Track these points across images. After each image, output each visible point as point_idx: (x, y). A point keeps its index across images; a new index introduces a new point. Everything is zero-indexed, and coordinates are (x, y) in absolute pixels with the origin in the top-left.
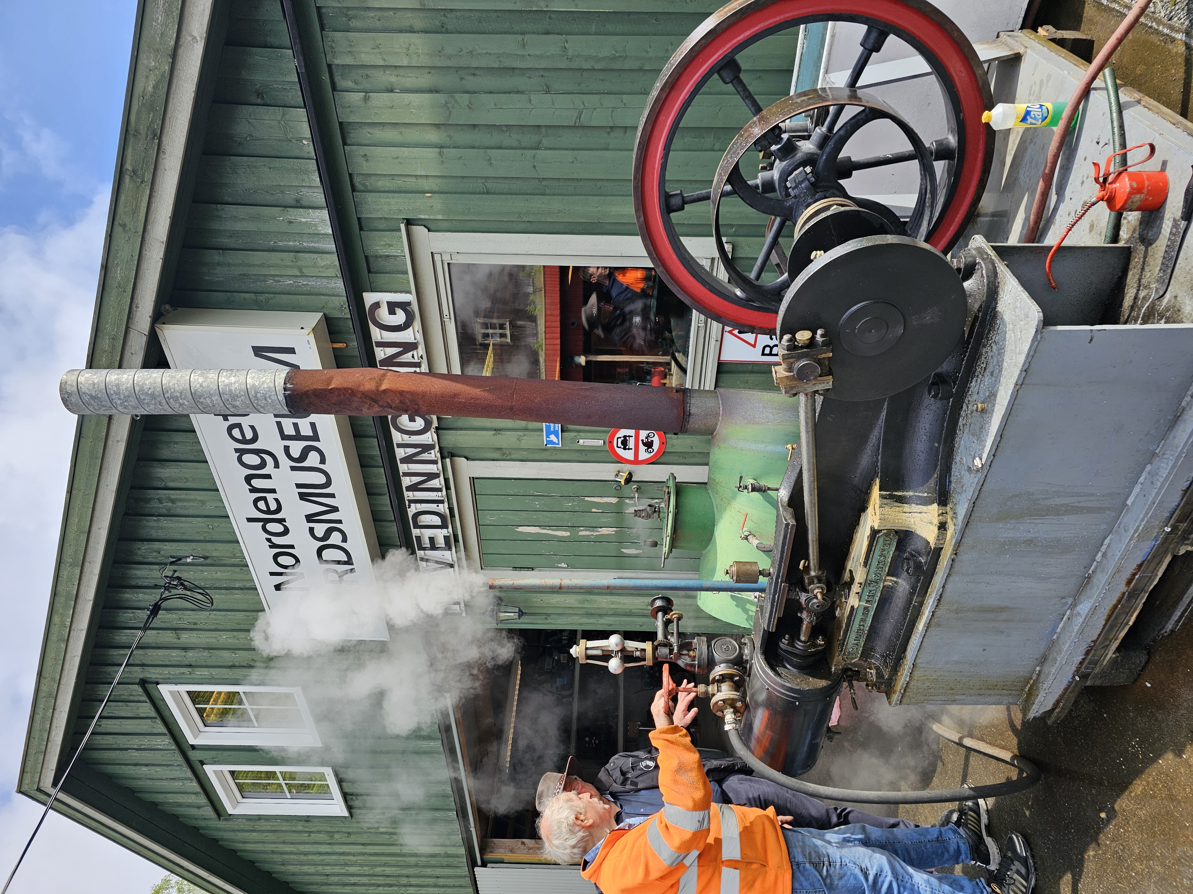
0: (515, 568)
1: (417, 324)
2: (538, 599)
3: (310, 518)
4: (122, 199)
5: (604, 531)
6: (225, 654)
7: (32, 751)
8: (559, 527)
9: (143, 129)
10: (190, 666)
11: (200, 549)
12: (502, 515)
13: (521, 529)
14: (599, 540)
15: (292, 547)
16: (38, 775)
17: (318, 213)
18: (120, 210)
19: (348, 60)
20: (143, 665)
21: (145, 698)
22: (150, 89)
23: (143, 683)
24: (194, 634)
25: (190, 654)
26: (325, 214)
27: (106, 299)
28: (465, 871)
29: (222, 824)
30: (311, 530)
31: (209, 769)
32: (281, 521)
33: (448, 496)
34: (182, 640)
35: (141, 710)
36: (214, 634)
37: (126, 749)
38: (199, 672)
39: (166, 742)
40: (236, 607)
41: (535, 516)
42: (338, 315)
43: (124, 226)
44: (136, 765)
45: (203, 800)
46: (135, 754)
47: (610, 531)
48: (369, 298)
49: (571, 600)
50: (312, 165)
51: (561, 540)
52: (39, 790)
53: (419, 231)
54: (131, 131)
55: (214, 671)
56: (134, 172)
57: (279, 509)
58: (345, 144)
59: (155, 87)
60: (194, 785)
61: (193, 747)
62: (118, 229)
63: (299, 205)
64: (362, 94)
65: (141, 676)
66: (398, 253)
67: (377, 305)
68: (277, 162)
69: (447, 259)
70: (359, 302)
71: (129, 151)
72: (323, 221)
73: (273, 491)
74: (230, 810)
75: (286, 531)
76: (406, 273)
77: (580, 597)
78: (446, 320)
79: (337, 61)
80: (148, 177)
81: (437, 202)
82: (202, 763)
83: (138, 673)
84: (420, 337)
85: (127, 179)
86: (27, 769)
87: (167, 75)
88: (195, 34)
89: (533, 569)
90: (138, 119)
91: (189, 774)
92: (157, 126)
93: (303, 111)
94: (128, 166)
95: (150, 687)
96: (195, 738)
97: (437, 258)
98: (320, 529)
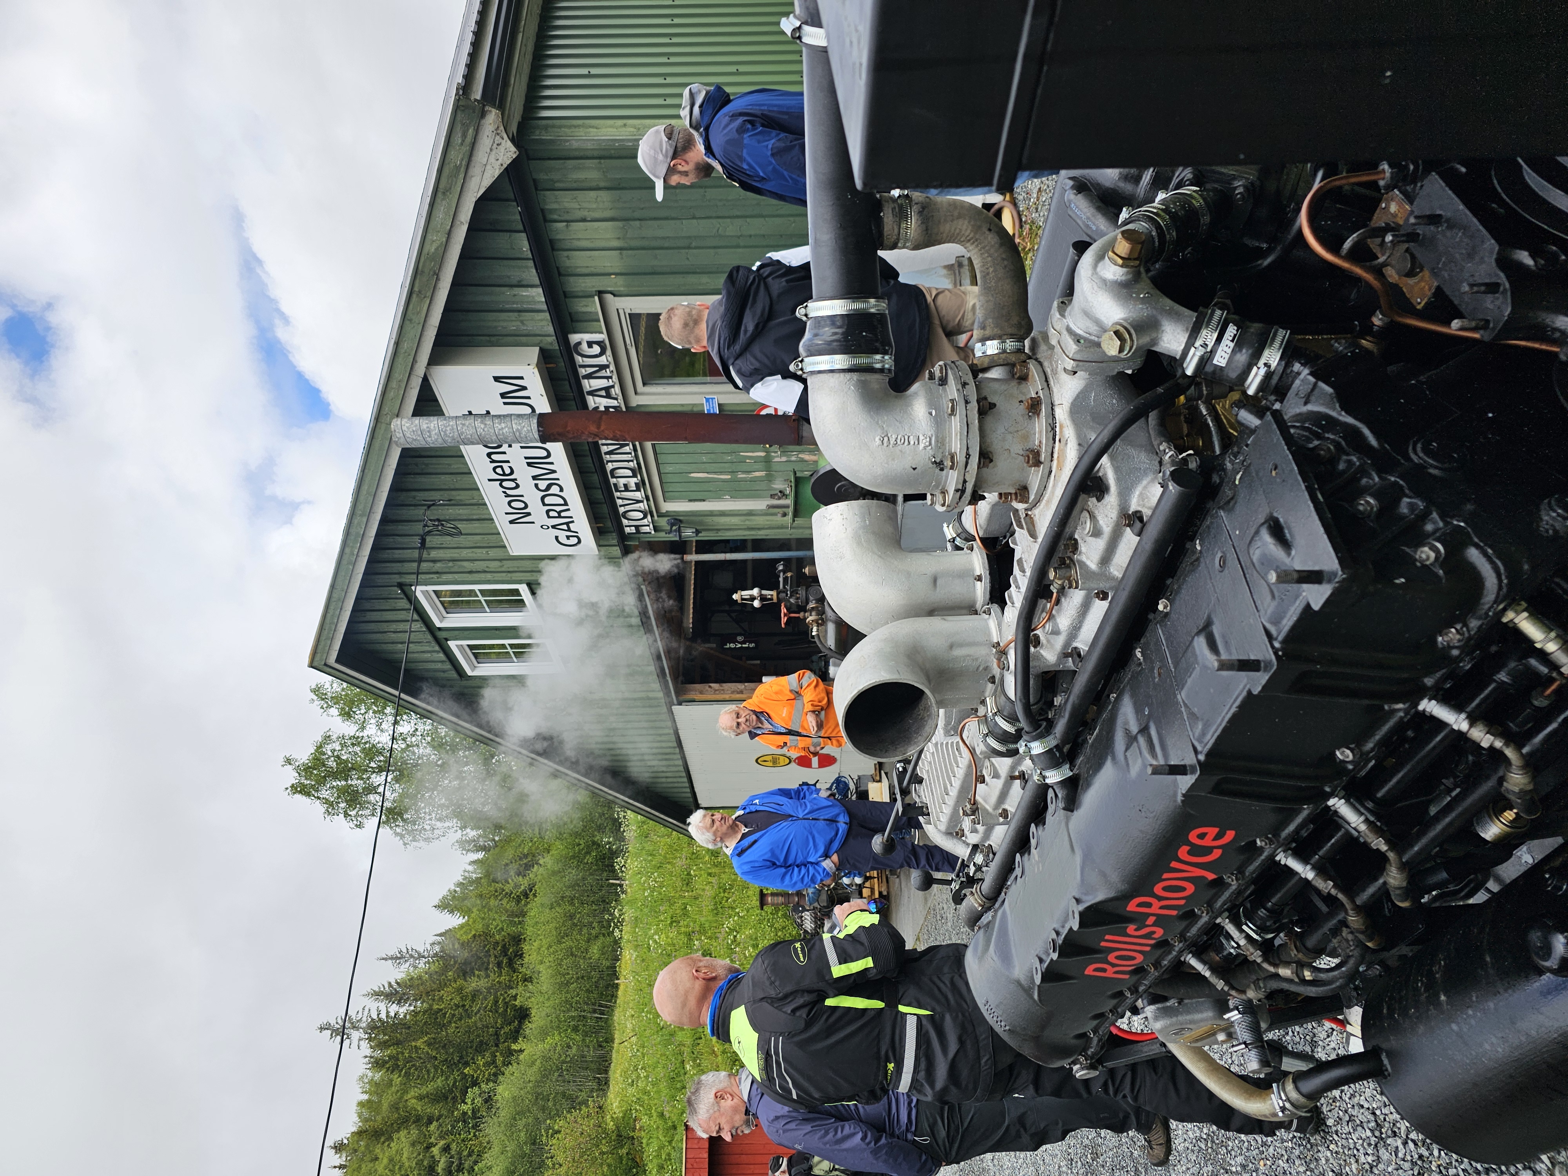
0: (690, 501)
1: (609, 352)
2: (709, 520)
3: (534, 478)
4: (411, 307)
5: (757, 474)
6: (465, 564)
7: (323, 638)
8: (721, 473)
9: (426, 271)
10: (437, 573)
11: (446, 495)
12: (678, 466)
13: (692, 475)
14: (754, 480)
15: (522, 496)
16: (325, 655)
17: (534, 290)
18: (409, 312)
19: (555, 206)
20: (400, 573)
21: (402, 596)
22: (433, 250)
23: (401, 586)
24: (441, 551)
25: (438, 565)
26: (540, 290)
27: (396, 359)
28: (665, 709)
29: (464, 683)
30: (536, 486)
31: (452, 644)
32: (513, 480)
33: (636, 457)
34: (432, 555)
35: (399, 604)
36: (457, 551)
37: (385, 632)
38: (444, 577)
39: (418, 626)
40: (474, 532)
41: (703, 466)
42: (550, 347)
43: (411, 320)
44: (393, 643)
45: (448, 666)
46: (393, 635)
47: (763, 473)
48: (574, 338)
49: (735, 520)
50: (531, 263)
51: (724, 481)
52: (325, 665)
53: (609, 297)
54: (419, 272)
55: (456, 576)
56: (420, 292)
57: (512, 472)
58: (553, 249)
59: (436, 249)
60: (441, 656)
61: (440, 629)
62: (407, 322)
63: (521, 285)
64: (565, 224)
65: (399, 581)
66: (593, 310)
67: (579, 343)
68: (505, 262)
69: (628, 311)
70: (567, 341)
71: (417, 281)
72: (539, 294)
73: (508, 462)
74: (470, 673)
75: (517, 486)
76: (599, 321)
77: (743, 518)
78: (629, 347)
79: (547, 207)
80: (429, 294)
81: (620, 280)
82: (447, 640)
83: (397, 579)
84: (611, 359)
85: (414, 296)
86: (318, 651)
87: (444, 243)
88: (463, 220)
89: (704, 500)
90: (424, 266)
91: (437, 648)
92: (436, 269)
93: (524, 235)
94: (416, 289)
95: (406, 588)
96: (441, 622)
97: (621, 312)
98: (543, 485)
